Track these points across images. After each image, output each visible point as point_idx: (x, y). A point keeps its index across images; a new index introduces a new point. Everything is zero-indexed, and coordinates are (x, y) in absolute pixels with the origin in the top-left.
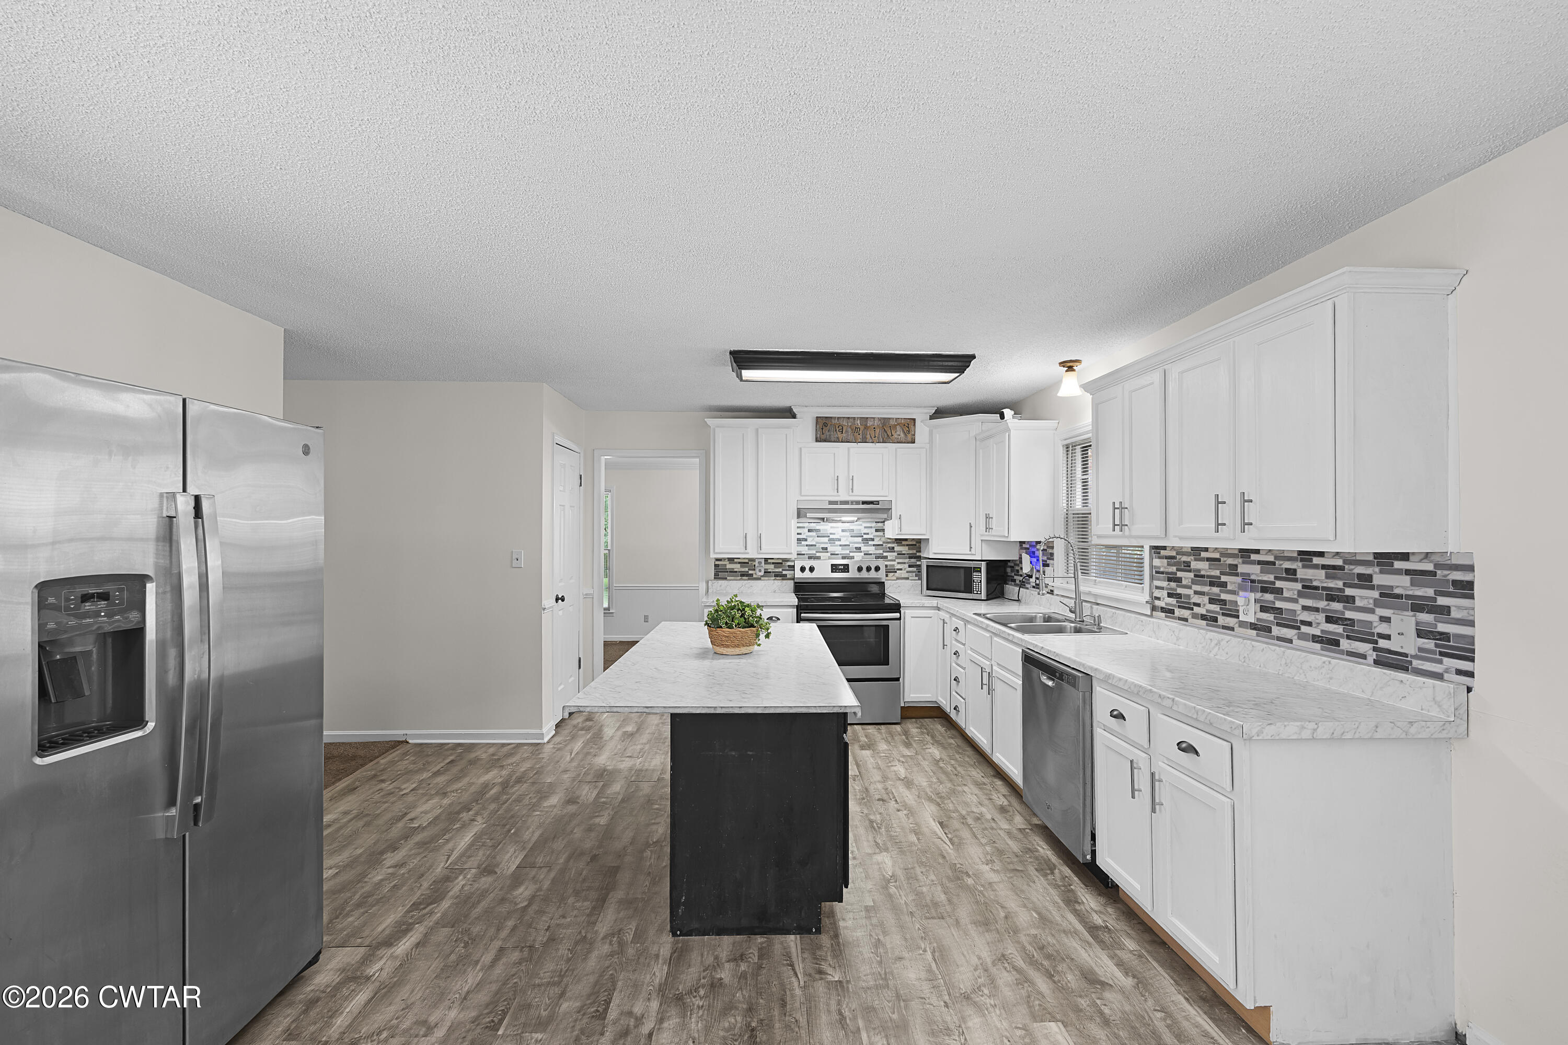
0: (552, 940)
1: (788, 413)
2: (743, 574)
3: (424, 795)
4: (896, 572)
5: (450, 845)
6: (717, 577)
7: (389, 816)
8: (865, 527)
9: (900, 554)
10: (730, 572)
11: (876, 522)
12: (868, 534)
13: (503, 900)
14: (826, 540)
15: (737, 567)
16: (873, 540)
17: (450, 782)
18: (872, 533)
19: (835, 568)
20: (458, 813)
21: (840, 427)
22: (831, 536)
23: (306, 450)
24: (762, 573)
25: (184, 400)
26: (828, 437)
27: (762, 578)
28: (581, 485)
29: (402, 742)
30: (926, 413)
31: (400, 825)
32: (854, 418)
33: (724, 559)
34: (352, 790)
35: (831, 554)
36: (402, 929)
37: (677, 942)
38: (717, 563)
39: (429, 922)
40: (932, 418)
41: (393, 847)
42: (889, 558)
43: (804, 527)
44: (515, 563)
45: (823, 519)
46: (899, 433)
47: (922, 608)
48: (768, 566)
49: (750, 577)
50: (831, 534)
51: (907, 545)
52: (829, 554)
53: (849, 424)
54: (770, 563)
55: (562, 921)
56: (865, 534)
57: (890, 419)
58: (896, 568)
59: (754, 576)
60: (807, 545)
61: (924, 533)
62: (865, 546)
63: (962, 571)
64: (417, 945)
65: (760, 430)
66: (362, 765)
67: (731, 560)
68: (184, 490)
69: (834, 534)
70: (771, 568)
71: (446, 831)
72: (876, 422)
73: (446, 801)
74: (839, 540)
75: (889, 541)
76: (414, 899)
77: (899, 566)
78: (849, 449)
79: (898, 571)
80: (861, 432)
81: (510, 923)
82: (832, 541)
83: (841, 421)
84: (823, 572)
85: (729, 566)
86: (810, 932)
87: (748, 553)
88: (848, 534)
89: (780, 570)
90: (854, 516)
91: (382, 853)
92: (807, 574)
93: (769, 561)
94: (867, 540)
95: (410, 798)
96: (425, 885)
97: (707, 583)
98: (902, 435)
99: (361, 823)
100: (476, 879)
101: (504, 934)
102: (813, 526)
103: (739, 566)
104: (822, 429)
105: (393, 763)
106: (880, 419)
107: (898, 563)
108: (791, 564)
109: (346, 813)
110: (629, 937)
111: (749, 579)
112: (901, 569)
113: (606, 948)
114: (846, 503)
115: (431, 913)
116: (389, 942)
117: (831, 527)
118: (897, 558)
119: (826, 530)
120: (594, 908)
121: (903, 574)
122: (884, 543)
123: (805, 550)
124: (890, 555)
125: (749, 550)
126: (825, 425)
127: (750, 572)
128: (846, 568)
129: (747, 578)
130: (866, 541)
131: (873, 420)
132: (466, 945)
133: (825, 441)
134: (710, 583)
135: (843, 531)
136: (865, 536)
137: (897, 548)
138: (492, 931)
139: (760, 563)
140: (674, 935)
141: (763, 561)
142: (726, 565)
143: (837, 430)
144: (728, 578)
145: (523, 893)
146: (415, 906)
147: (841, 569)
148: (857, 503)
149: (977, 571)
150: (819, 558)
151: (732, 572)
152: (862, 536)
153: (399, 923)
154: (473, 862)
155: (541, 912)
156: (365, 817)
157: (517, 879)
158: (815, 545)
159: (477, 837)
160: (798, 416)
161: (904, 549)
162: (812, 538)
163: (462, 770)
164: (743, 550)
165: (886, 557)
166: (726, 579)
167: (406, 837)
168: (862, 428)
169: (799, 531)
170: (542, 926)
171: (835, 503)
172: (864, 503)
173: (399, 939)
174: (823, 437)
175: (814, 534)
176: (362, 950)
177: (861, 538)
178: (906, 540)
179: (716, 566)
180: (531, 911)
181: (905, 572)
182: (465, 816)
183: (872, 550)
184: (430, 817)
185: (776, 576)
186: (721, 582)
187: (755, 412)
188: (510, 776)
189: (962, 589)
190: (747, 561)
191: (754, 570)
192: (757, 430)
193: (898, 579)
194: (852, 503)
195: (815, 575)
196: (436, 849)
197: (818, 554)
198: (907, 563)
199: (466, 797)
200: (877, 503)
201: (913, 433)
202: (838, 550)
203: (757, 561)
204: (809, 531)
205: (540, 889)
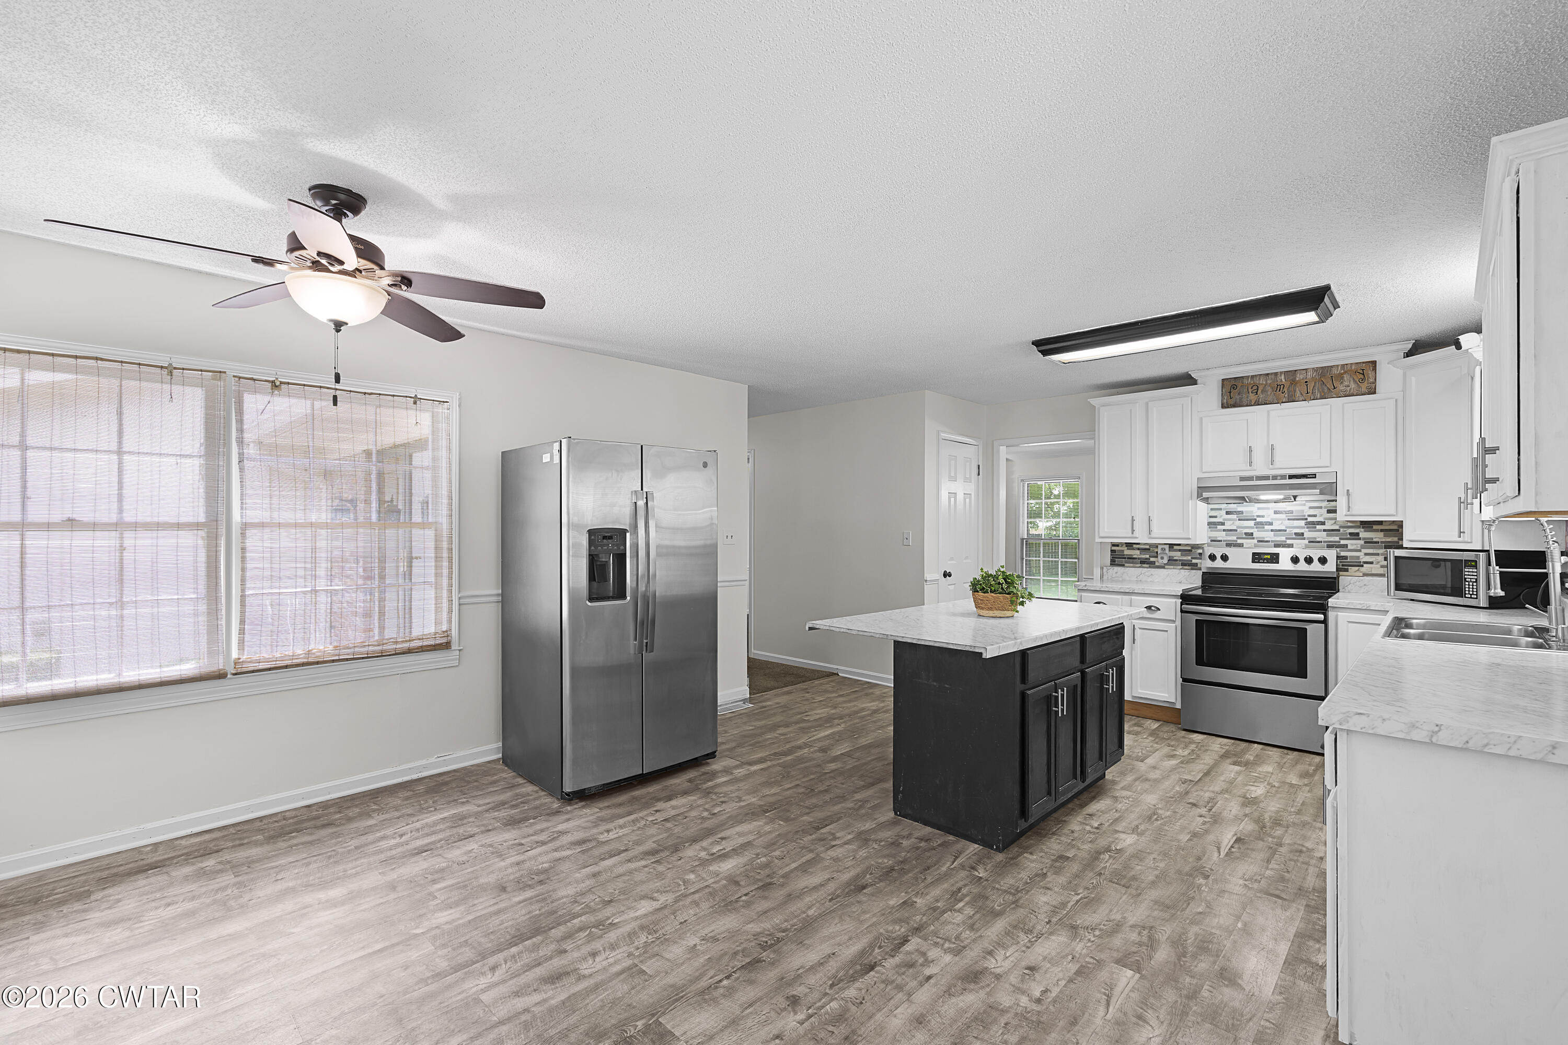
0: (826, 791)
1: (1187, 380)
2: (1143, 562)
3: (824, 705)
4: (1362, 566)
5: (814, 733)
6: (1113, 563)
7: (797, 710)
8: (1310, 508)
9: (1369, 542)
10: (1128, 558)
11: (1328, 501)
12: (1315, 516)
13: (819, 766)
14: (1251, 523)
15: (1136, 553)
16: (1323, 523)
17: (845, 702)
18: (1322, 515)
19: (1257, 558)
20: (834, 719)
21: (1255, 388)
22: (1259, 520)
23: (705, 465)
24: (1165, 561)
25: (642, 446)
26: (1238, 401)
27: (1166, 567)
28: (979, 475)
29: (835, 674)
30: (1398, 351)
31: (799, 716)
32: (1276, 374)
33: (1122, 544)
34: (789, 693)
35: (1259, 541)
36: (761, 761)
37: (895, 818)
38: (1114, 548)
39: (774, 763)
40: (1409, 354)
41: (787, 726)
42: (1349, 547)
43: (1221, 509)
44: (905, 542)
45: (1243, 498)
46: (1349, 383)
47: (1367, 612)
48: (1172, 554)
49: (1152, 565)
50: (1258, 516)
51: (1382, 530)
52: (1255, 541)
53: (1269, 382)
54: (1176, 550)
55: (840, 786)
56: (1309, 516)
57: (1332, 367)
58: (1362, 561)
59: (1157, 564)
60: (1224, 530)
61: (1393, 512)
62: (1309, 531)
63: (1449, 564)
64: (762, 769)
65: (1150, 404)
66: (803, 682)
67: (1129, 545)
68: (642, 490)
69: (1263, 516)
70: (1177, 555)
71: (820, 726)
72: (1310, 374)
73: (833, 711)
74: (1271, 524)
75: (1349, 524)
76: (777, 751)
77: (1368, 559)
78: (1268, 412)
79: (1365, 565)
80: (1285, 390)
81: (812, 777)
82: (1259, 525)
83: (1256, 381)
84: (1241, 561)
85: (1127, 552)
86: (992, 848)
87: (1137, 538)
88: (1283, 516)
89: (1189, 558)
90: (1280, 494)
91: (779, 727)
92: (1219, 563)
93: (1175, 547)
94: (1313, 523)
95: (815, 705)
96: (787, 746)
97: (1102, 568)
98: (1353, 385)
99: (781, 710)
100: (815, 751)
101: (804, 780)
102: (1233, 507)
103: (1138, 552)
104: (1230, 392)
105: (821, 684)
106: (1315, 370)
107: (1366, 554)
108: (1200, 551)
109: (777, 703)
110: (869, 805)
111: (1150, 567)
112: (1371, 563)
113: (852, 805)
114: (1266, 478)
115: (779, 759)
116: (751, 763)
117: (1259, 509)
118: (1363, 547)
119: (1252, 512)
120: (863, 786)
121: (1376, 569)
122: (1341, 527)
123: (1221, 535)
124: (1351, 544)
125: (1136, 534)
126: (1234, 387)
127: (1152, 559)
128: (1275, 558)
129: (1148, 566)
130: (1312, 525)
131: (1304, 372)
132: (784, 777)
133: (1234, 406)
134: (1105, 569)
135: (1276, 512)
136: (1310, 519)
137: (1364, 534)
138: (801, 776)
139: (1163, 549)
140: (896, 814)
141: (1167, 547)
142: (1123, 551)
143: (1250, 390)
144: (1126, 565)
145: (833, 766)
146: (775, 754)
147: (1267, 559)
148: (1283, 477)
149: (1471, 566)
150: (1241, 545)
151: (1131, 558)
152: (1306, 519)
153: (762, 758)
154: (819, 745)
155: (833, 778)
156: (785, 708)
157: (835, 759)
158: (1236, 531)
159: (833, 734)
160: (1199, 382)
161: (1377, 536)
162: (1231, 522)
163: (857, 698)
164: (1130, 535)
165: (1346, 546)
166: (1123, 566)
167: (796, 723)
168: (1287, 384)
169: (1213, 513)
170: (828, 783)
171: (1250, 478)
172: (1291, 477)
173: (756, 764)
174: (1231, 402)
175: (1234, 517)
176: (738, 763)
177: (1304, 522)
178: (1380, 523)
179: (1112, 551)
180: (828, 776)
181: (1378, 566)
182: (836, 721)
183: (1322, 536)
184: (818, 717)
185: (1183, 565)
186: (1116, 569)
187: (1150, 383)
188: (883, 707)
189: (1449, 591)
190: (1148, 547)
191: (1157, 557)
192: (1147, 404)
193: (1365, 575)
194: (1275, 478)
195: (1227, 565)
196: (807, 733)
197: (1239, 541)
198: (1382, 554)
199: (847, 712)
200: (1314, 476)
201: (1372, 380)
202: (1269, 536)
203: (1160, 547)
204: (1228, 513)
205: (842, 768)
